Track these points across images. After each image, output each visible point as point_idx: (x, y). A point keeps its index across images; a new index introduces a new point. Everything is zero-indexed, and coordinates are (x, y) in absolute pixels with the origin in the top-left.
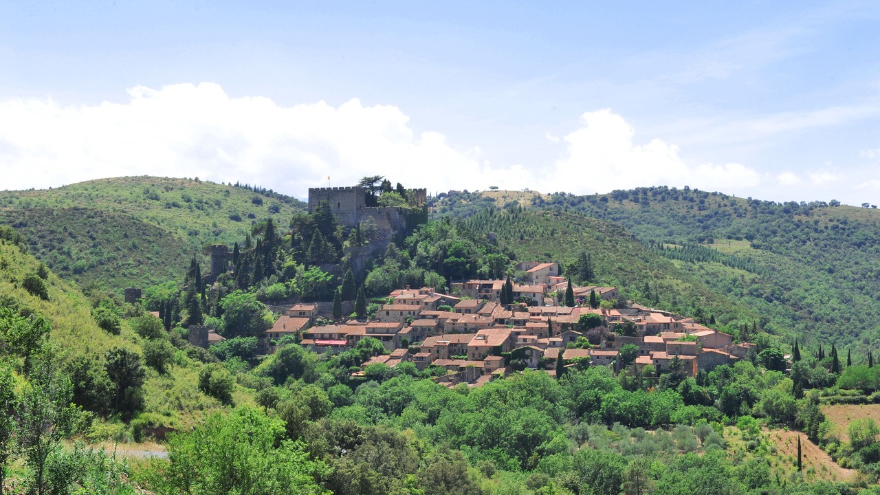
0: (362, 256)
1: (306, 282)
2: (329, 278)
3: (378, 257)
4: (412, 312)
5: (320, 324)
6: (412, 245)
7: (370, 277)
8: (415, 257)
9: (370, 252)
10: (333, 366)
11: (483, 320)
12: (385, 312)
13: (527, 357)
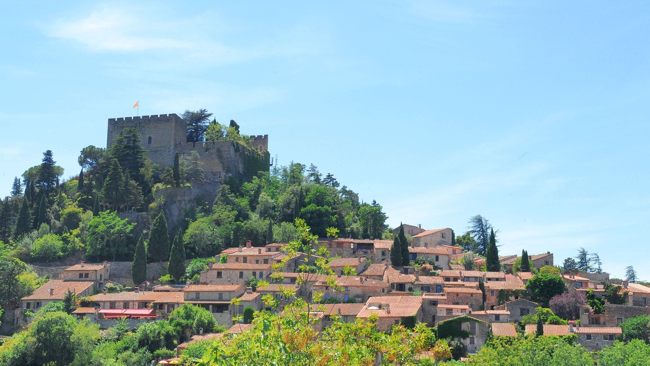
0: (180, 202)
1: (94, 233)
2: (130, 227)
3: (204, 204)
4: (258, 273)
5: (112, 290)
6: (252, 193)
7: (192, 228)
8: (258, 206)
9: (192, 197)
10: (126, 349)
11: (372, 283)
12: (215, 273)
13: (465, 335)
